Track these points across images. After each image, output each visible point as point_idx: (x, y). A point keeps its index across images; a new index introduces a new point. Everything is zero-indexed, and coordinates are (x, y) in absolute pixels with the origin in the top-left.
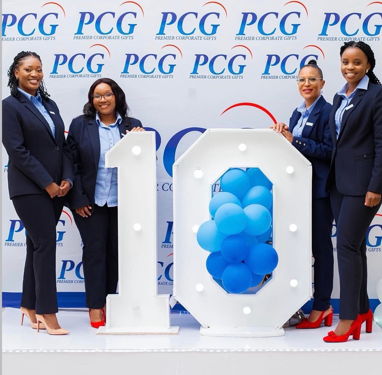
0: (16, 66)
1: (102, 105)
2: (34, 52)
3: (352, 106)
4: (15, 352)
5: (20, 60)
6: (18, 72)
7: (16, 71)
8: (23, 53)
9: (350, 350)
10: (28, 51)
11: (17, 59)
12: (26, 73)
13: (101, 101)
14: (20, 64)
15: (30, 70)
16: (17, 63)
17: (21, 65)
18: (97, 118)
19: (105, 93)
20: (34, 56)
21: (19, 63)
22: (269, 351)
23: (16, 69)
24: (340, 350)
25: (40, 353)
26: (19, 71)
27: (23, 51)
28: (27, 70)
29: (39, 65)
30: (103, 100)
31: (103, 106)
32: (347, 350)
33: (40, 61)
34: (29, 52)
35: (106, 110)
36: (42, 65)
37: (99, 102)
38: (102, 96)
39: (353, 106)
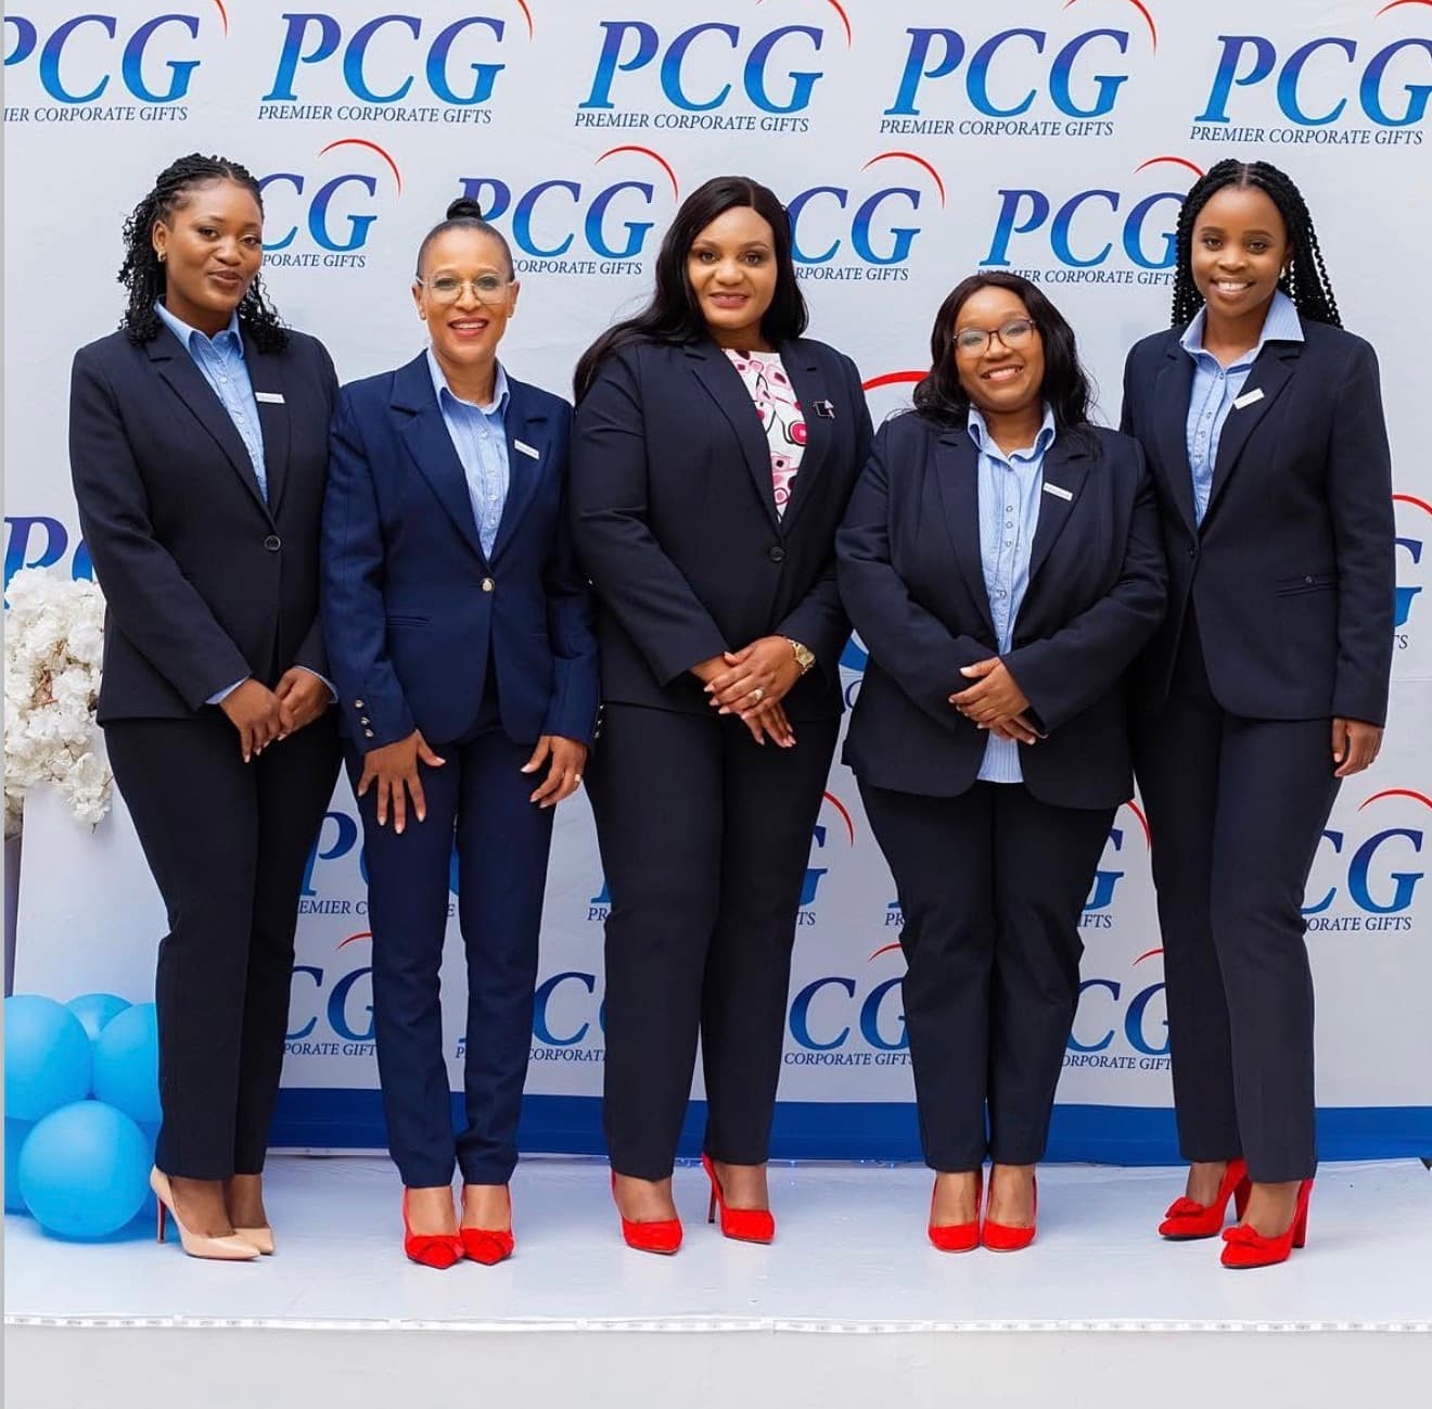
0: (163, 209)
1: (992, 371)
2: (240, 164)
3: (1257, 395)
4: (77, 1325)
5: (183, 189)
6: (168, 233)
7: (160, 229)
8: (195, 162)
9: (1365, 1328)
10: (215, 157)
11: (171, 183)
12: (198, 244)
13: (988, 355)
14: (178, 202)
15: (213, 235)
16: (168, 199)
17: (183, 208)
18: (974, 418)
19: (1003, 325)
20: (236, 178)
21: (177, 198)
22: (1058, 1329)
23: (159, 222)
24: (1329, 1325)
25: (174, 1329)
26: (171, 229)
27: (197, 155)
28: (205, 232)
29: (251, 220)
30: (996, 348)
31: (997, 375)
32: (1356, 1326)
33: (260, 202)
34: (218, 160)
35: (1008, 388)
36: (263, 217)
37: (980, 359)
38: (990, 333)
39: (1262, 395)
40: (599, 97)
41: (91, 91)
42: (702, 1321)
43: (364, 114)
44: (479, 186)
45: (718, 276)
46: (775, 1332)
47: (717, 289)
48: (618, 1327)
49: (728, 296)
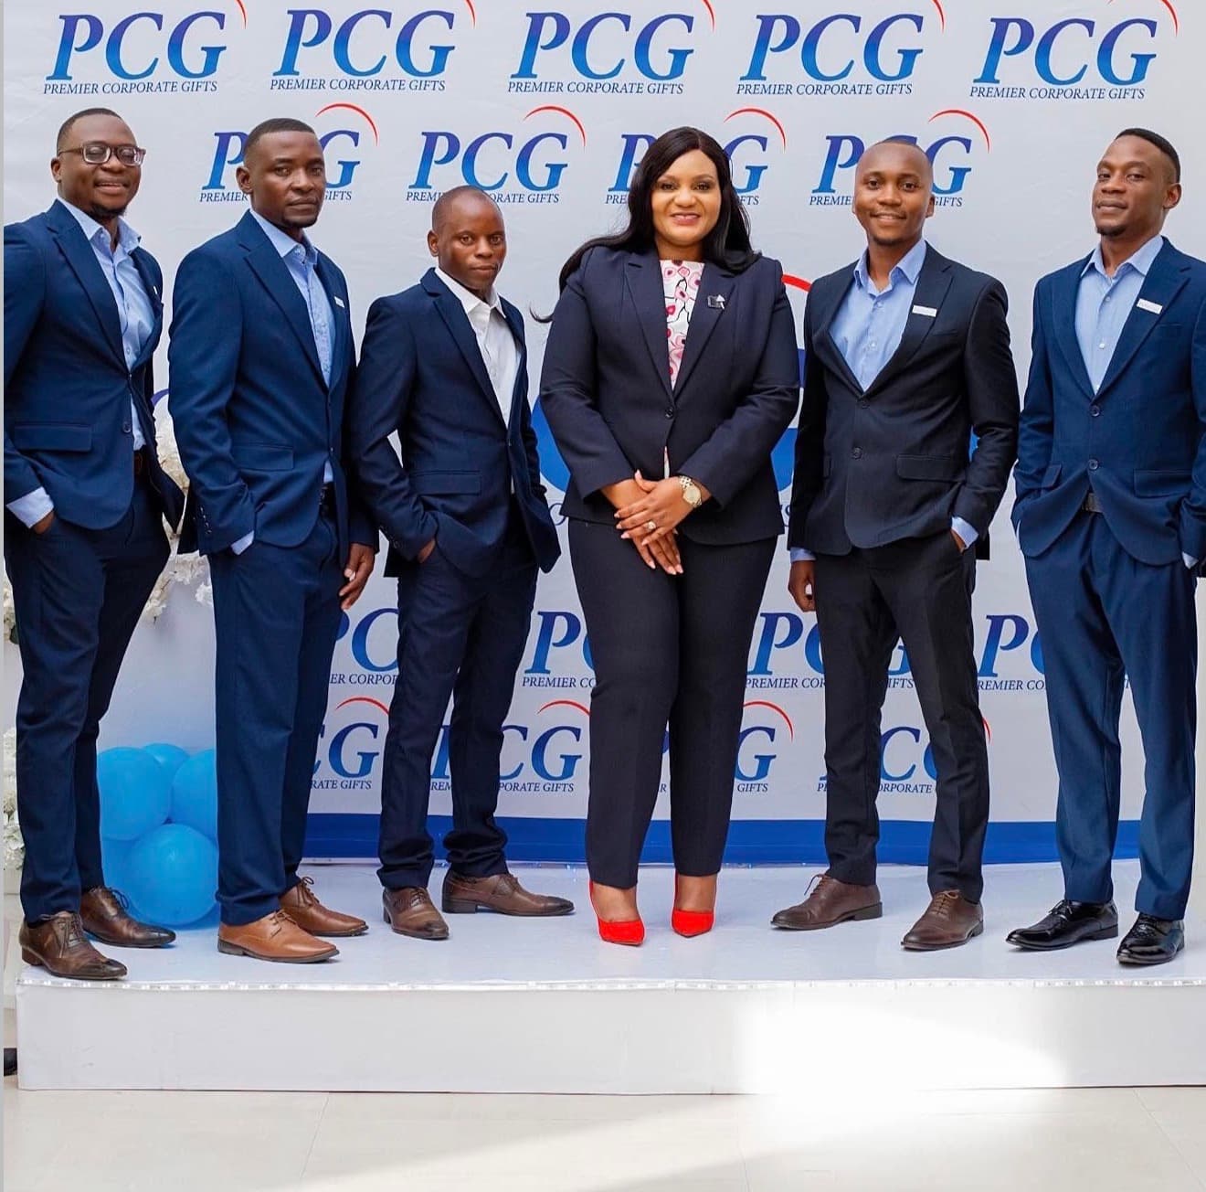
40: (526, 69)
41: (144, 70)
42: (621, 983)
43: (350, 85)
44: (436, 138)
45: (676, 201)
46: (676, 990)
47: (675, 210)
48: (560, 988)
49: (685, 215)
